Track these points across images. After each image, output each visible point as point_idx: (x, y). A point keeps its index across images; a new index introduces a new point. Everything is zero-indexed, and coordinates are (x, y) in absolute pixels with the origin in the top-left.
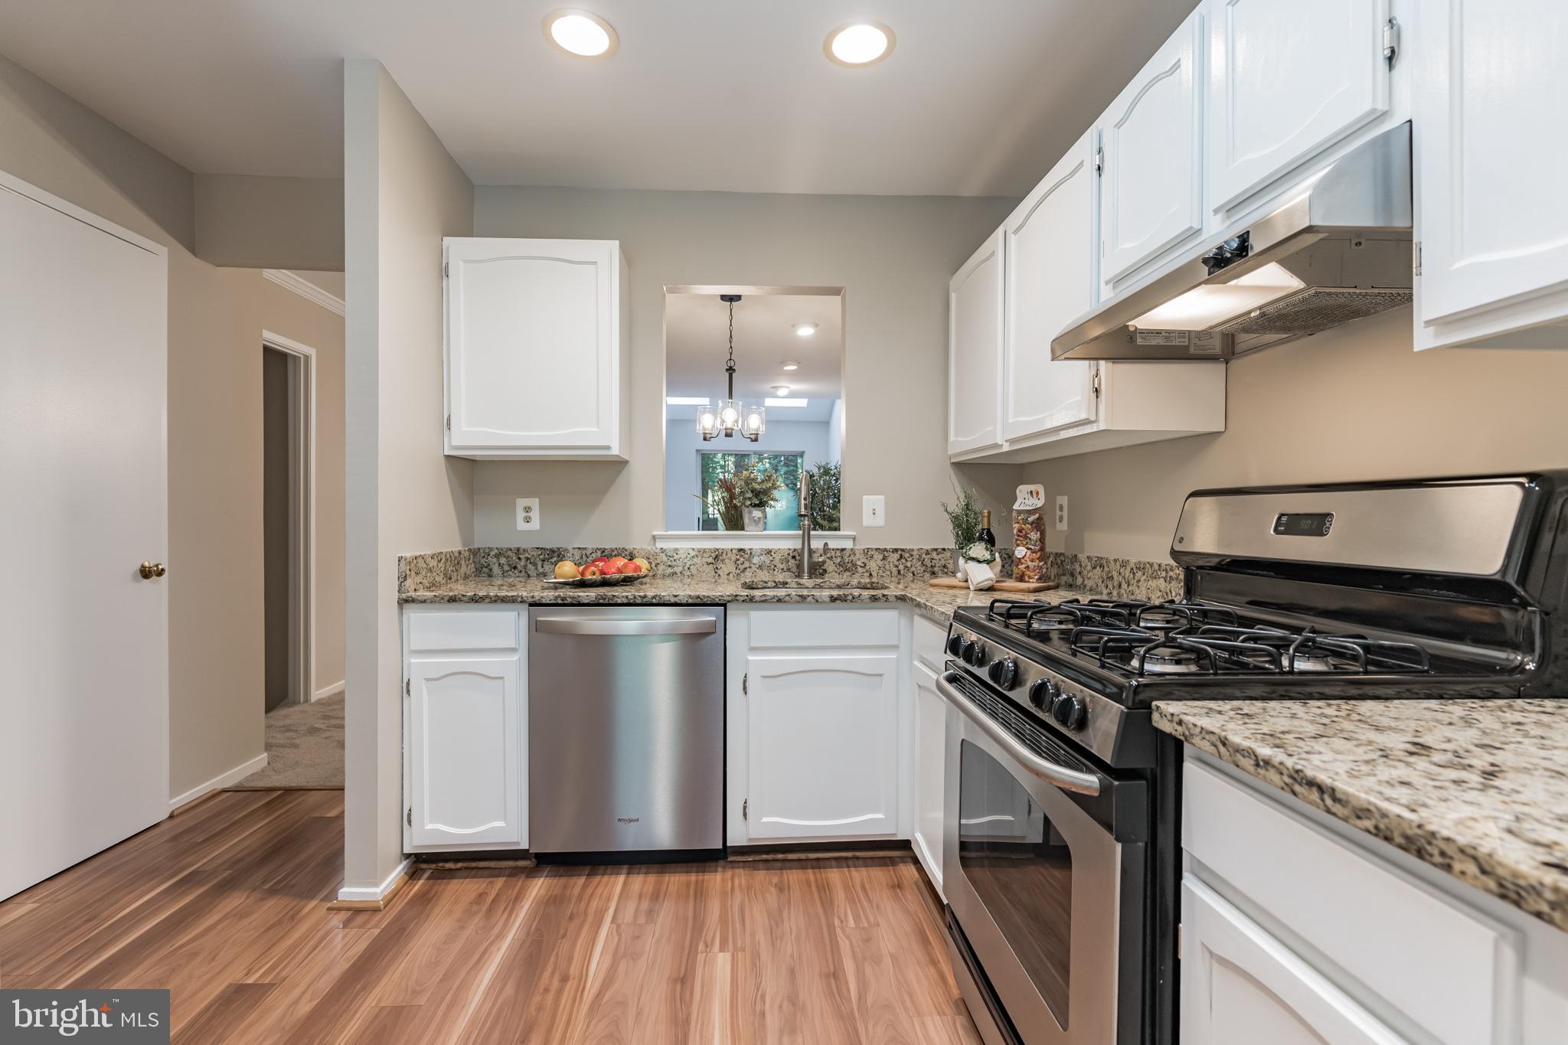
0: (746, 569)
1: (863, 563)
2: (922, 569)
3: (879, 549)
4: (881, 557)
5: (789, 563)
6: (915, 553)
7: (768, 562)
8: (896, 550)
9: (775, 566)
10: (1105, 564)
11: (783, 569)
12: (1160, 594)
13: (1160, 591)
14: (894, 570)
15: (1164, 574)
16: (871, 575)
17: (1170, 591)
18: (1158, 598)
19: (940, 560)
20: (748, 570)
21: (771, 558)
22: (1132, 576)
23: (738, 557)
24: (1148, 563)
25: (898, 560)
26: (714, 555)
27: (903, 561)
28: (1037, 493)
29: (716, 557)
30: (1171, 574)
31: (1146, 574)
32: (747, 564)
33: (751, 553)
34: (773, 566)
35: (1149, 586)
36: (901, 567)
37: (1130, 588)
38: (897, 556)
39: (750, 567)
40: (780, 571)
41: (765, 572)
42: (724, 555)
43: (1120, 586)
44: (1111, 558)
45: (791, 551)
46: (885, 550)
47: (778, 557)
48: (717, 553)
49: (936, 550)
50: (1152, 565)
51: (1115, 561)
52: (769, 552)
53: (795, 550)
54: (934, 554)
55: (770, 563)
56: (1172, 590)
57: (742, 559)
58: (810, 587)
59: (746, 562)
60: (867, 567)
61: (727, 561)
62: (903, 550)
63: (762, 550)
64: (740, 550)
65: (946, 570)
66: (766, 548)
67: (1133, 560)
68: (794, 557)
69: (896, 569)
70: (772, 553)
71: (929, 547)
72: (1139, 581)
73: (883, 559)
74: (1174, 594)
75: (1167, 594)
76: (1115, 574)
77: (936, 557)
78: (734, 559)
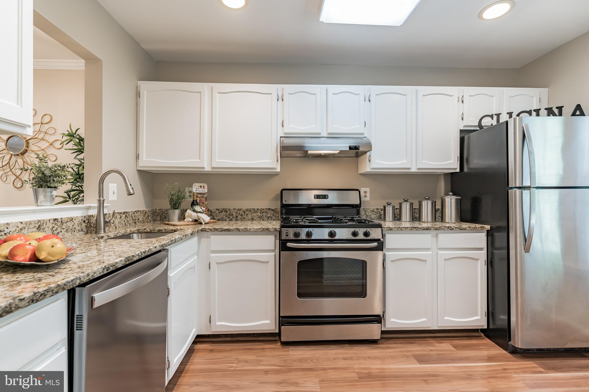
0: (58, 233)
1: (113, 221)
2: (132, 221)
3: (119, 213)
4: (119, 217)
5: (82, 226)
6: (130, 214)
7: (71, 226)
8: (124, 213)
9: (75, 229)
10: (228, 210)
11: (79, 230)
12: (258, 217)
13: (258, 216)
14: (124, 223)
15: (260, 211)
16: (116, 227)
17: (263, 216)
18: (257, 218)
19: (137, 216)
20: (60, 234)
21: (73, 224)
22: (243, 213)
23: (54, 225)
24: (252, 209)
25: (125, 218)
26: (37, 226)
27: (127, 218)
28: (204, 187)
29: (39, 227)
30: (263, 211)
31: (251, 212)
32: (59, 230)
33: (61, 221)
34: (74, 229)
35: (252, 215)
36: (126, 221)
37: (243, 217)
38: (124, 216)
39: (61, 232)
40: (77, 232)
41: (70, 234)
42: (45, 224)
43: (237, 217)
44: (232, 208)
45: (83, 217)
46: (121, 213)
47: (76, 222)
48: (39, 224)
49: (136, 211)
50: (254, 209)
51: (234, 209)
52: (72, 219)
53: (85, 217)
54: (136, 213)
55: (72, 227)
56: (264, 215)
57: (56, 227)
58: (113, 237)
59: (58, 229)
60: (115, 223)
61: (46, 229)
62: (126, 213)
63: (68, 218)
64: (55, 220)
65: (139, 221)
66: (70, 216)
67: (244, 209)
68: (84, 221)
69: (124, 222)
70: (74, 220)
71: (134, 210)
72: (247, 214)
73: (120, 218)
74: (264, 216)
75: (261, 217)
76: (234, 214)
77: (136, 215)
78: (51, 227)
